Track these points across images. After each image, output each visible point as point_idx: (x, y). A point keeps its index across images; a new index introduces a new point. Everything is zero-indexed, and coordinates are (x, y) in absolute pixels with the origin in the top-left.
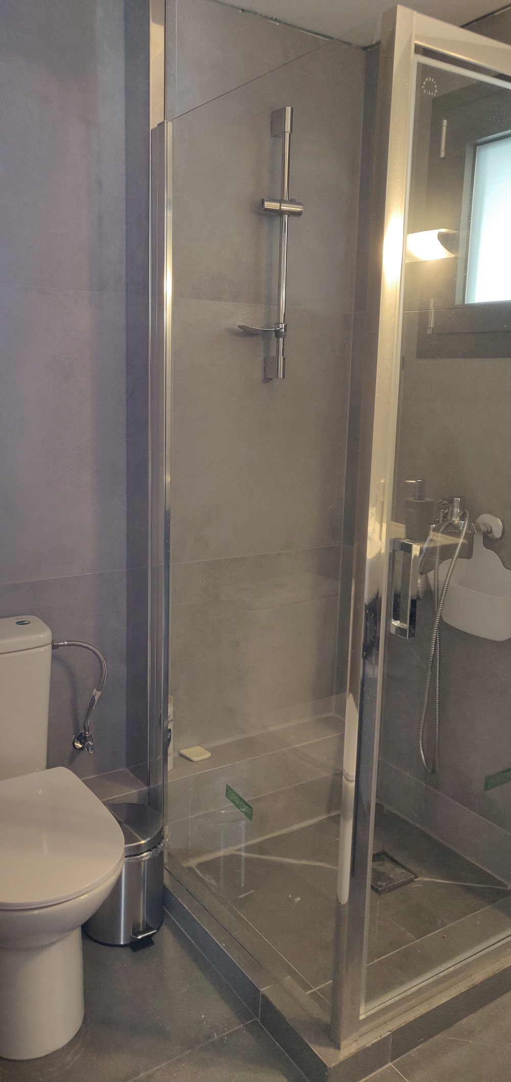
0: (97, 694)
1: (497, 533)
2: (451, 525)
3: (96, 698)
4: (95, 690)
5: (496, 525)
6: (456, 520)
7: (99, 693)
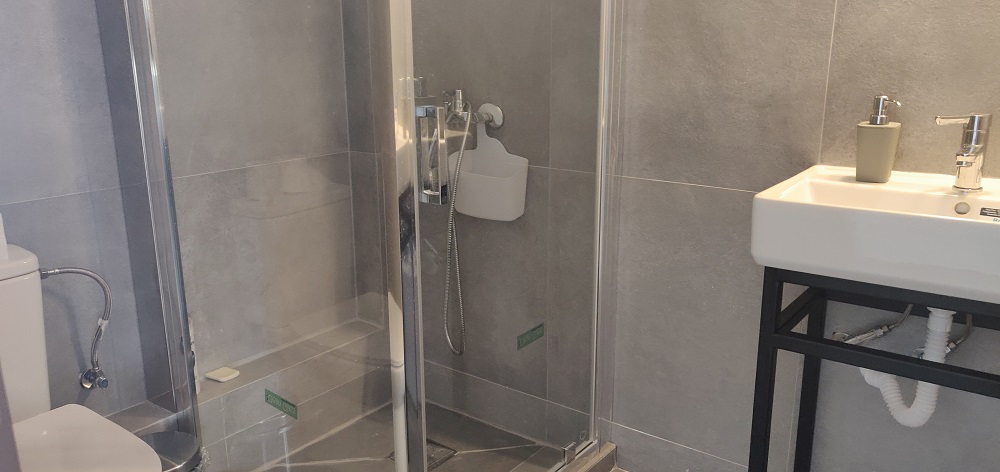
0: (104, 324)
1: (499, 121)
2: (456, 116)
3: (103, 328)
4: (100, 320)
5: (496, 113)
6: (460, 111)
7: (106, 322)
